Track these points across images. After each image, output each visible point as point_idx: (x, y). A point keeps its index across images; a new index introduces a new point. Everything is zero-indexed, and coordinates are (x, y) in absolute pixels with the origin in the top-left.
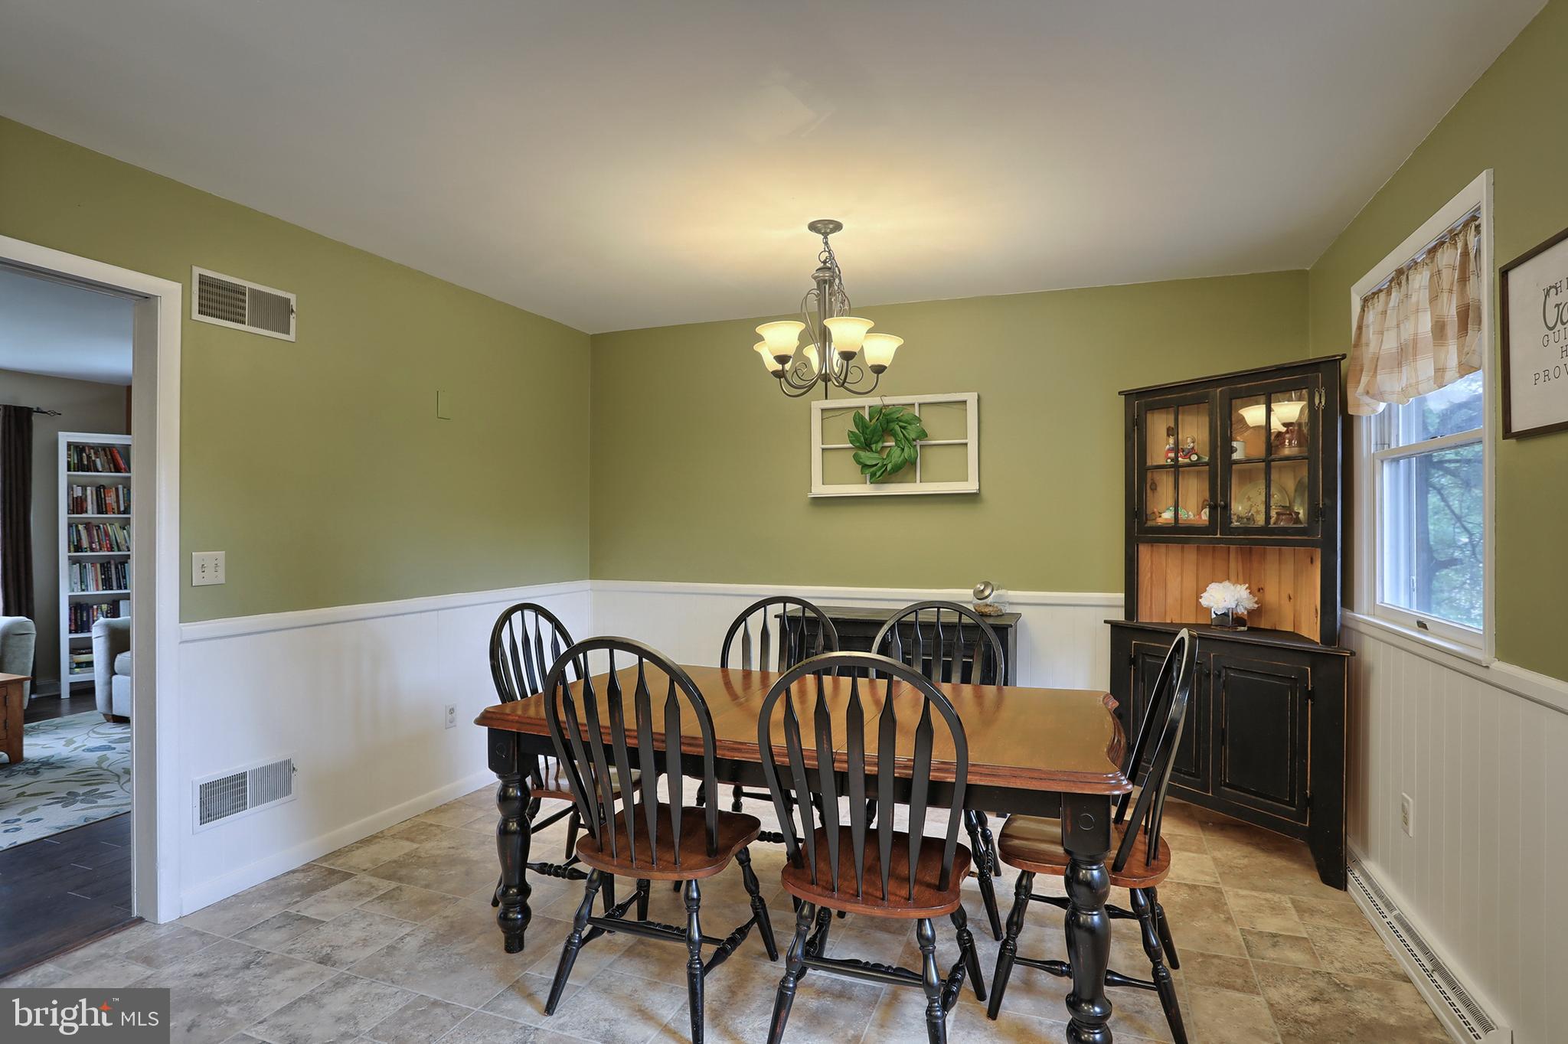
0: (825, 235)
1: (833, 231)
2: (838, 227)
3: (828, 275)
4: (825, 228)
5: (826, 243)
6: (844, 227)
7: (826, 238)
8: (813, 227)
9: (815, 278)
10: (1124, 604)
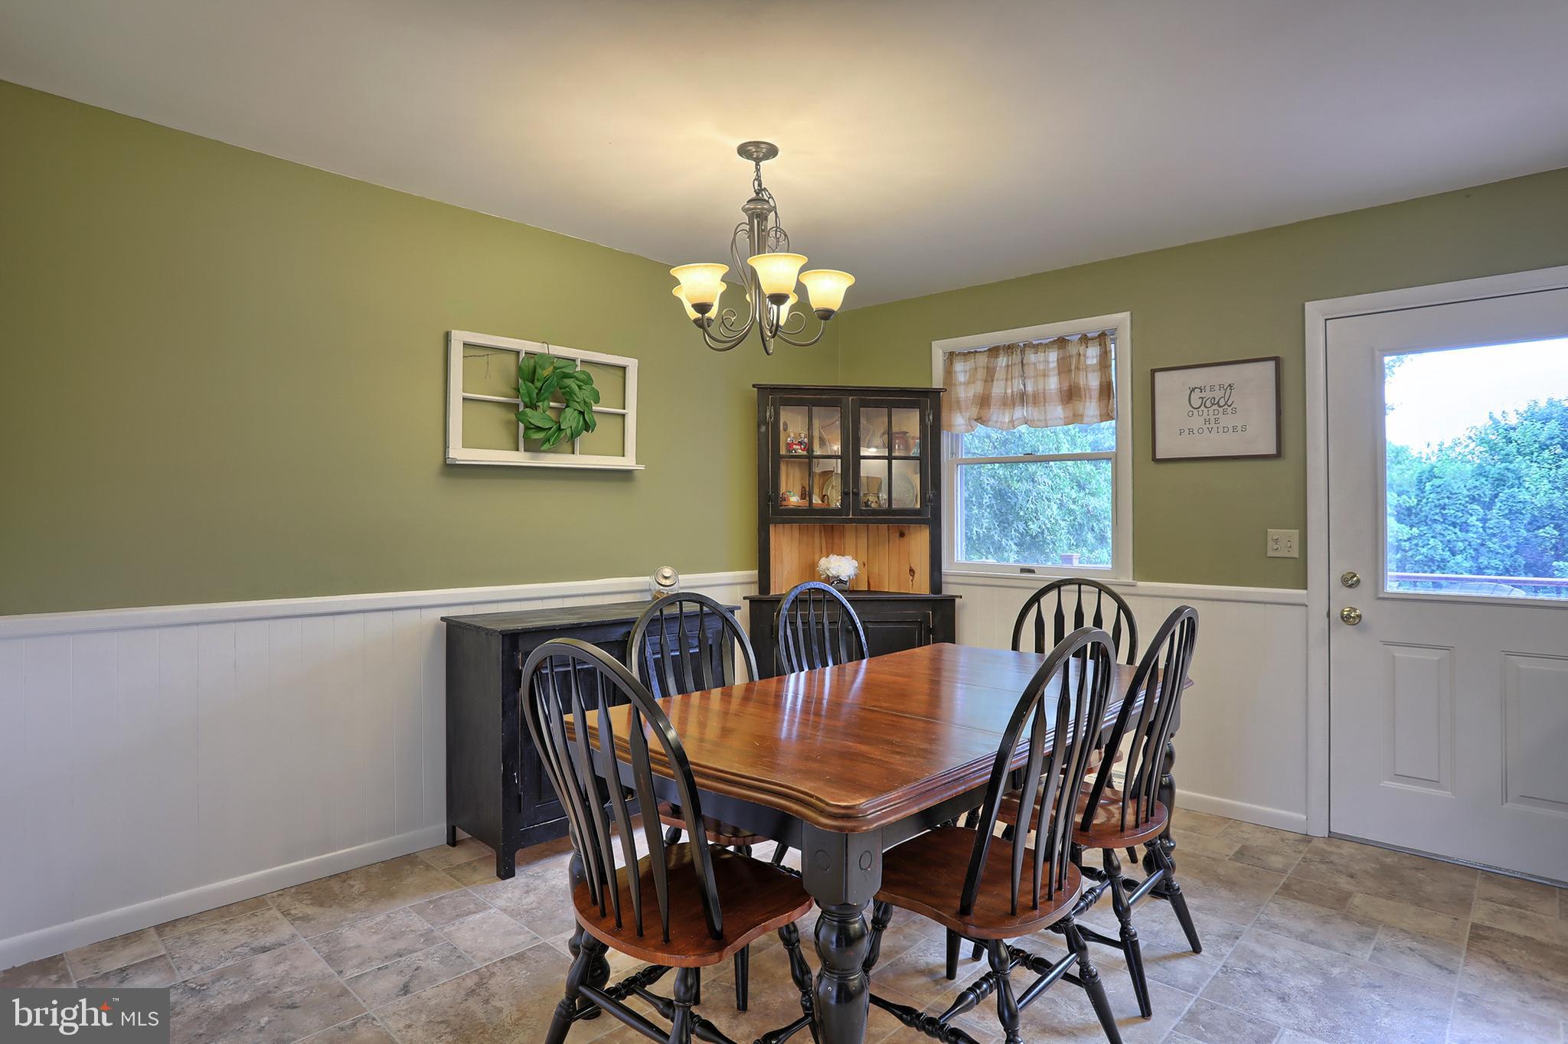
0: (758, 161)
1: (766, 157)
2: (772, 151)
3: (759, 207)
4: (757, 152)
5: (758, 170)
6: (779, 153)
7: (757, 164)
8: (744, 151)
9: (745, 210)
10: (757, 579)
